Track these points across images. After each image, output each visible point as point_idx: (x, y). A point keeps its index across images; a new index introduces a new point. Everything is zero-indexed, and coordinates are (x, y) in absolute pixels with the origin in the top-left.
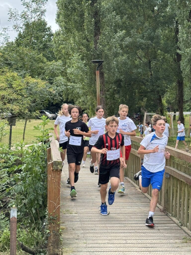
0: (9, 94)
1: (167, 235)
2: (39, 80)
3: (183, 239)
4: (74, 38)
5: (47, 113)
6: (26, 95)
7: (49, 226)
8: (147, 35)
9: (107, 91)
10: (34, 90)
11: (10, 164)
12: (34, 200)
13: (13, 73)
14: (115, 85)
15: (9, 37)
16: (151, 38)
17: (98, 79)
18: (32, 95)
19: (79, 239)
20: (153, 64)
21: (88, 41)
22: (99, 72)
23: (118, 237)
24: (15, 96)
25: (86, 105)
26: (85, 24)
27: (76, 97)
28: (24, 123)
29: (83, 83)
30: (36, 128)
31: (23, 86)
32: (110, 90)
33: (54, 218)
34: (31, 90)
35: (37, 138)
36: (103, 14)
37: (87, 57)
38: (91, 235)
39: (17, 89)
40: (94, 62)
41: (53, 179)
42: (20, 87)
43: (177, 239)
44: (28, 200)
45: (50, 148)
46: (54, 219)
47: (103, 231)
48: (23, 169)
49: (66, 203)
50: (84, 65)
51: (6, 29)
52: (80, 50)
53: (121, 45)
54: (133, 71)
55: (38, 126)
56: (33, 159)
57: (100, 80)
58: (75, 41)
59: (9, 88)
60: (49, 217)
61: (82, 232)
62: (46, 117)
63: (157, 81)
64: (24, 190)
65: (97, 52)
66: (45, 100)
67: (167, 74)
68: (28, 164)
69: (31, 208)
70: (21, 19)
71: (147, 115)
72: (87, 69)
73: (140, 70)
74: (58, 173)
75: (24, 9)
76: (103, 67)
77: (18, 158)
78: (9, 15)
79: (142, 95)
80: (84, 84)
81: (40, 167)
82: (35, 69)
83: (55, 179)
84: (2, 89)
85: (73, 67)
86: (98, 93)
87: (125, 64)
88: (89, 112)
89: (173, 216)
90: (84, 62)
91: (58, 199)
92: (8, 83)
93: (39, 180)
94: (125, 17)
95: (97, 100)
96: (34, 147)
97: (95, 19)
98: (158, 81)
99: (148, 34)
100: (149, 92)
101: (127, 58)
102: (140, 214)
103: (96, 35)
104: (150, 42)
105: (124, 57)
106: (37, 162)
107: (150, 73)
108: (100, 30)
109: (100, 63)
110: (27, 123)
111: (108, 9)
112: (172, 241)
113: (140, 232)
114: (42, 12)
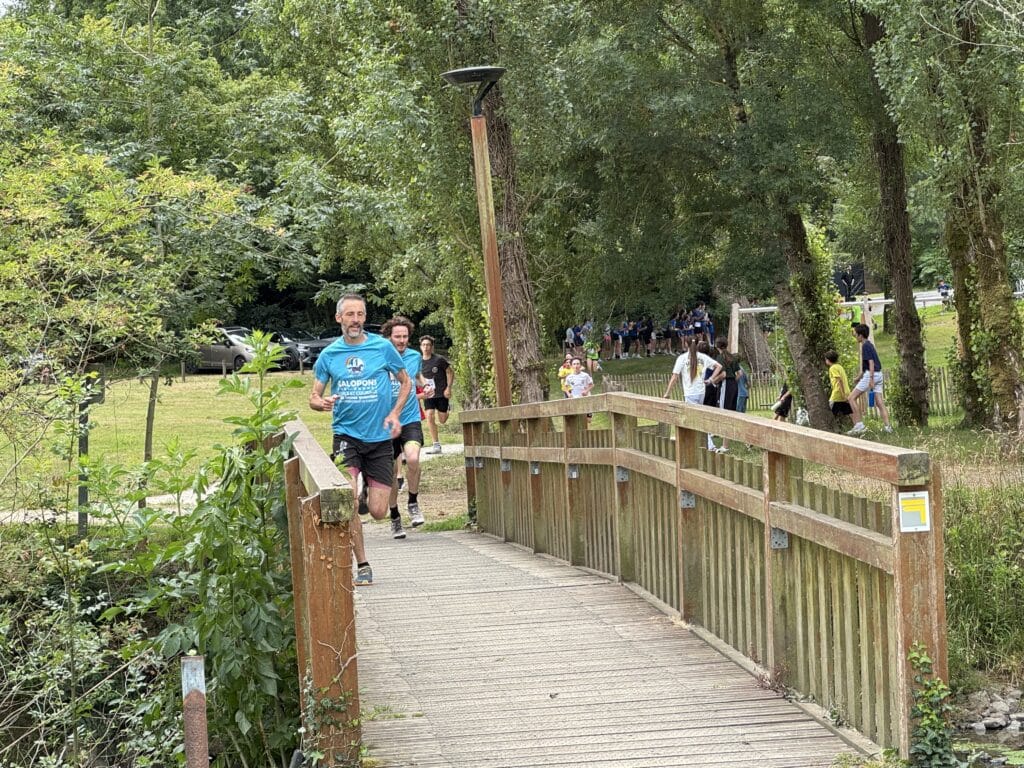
0: (76, 253)
2: (208, 182)
6: (152, 252)
7: (320, 736)
9: (532, 210)
10: (186, 228)
12: (244, 680)
14: (568, 180)
17: (482, 155)
18: (177, 252)
20: (747, 65)
22: (483, 120)
25: (431, 285)
27: (379, 248)
28: (144, 396)
29: (414, 179)
31: (133, 212)
32: (548, 203)
33: (337, 706)
34: (169, 227)
37: (423, 52)
39: (107, 231)
40: (459, 78)
41: (323, 557)
42: (119, 217)
44: (218, 679)
45: (298, 459)
46: (339, 710)
52: (387, 22)
54: (654, 107)
56: (228, 508)
57: (491, 157)
59: (67, 226)
60: (319, 703)
63: (770, 146)
64: (200, 639)
65: (469, 26)
66: (237, 274)
67: (818, 107)
68: (212, 531)
69: (232, 713)
71: (742, 316)
72: (427, 114)
73: (684, 99)
74: (342, 535)
76: (503, 96)
79: (706, 218)
80: (420, 184)
82: (180, 129)
83: (330, 559)
86: (489, 220)
87: (610, 71)
88: (450, 319)
89: (810, 697)
90: (414, 84)
91: (346, 633)
92: (61, 204)
93: (258, 594)
95: (485, 258)
96: (231, 460)
98: (777, 146)
100: (734, 202)
101: (617, 43)
105: (601, 41)
107: (735, 111)
109: (488, 81)
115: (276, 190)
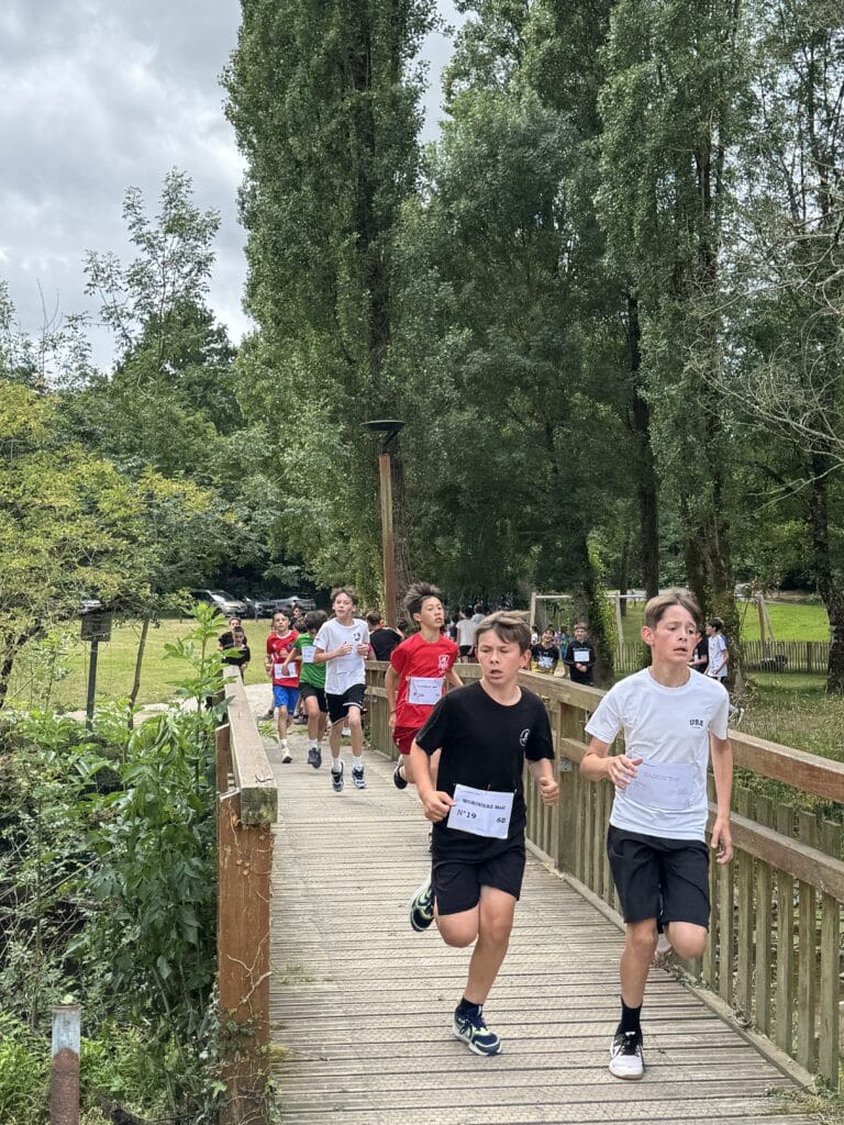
0: (87, 533)
1: (700, 1076)
2: (190, 486)
3: (769, 1095)
4: (305, 351)
5: (216, 597)
6: (145, 535)
7: (223, 1063)
8: (541, 344)
9: (415, 524)
10: (173, 520)
11: (76, 789)
12: (167, 927)
13: (98, 462)
15: (89, 345)
16: (551, 353)
17: (386, 482)
18: (166, 537)
19: (348, 1104)
20: (558, 436)
21: (351, 362)
22: (388, 458)
23: (506, 1093)
24: (107, 540)
25: (342, 570)
26: (340, 307)
27: (310, 545)
28: (139, 631)
29: (337, 498)
30: (175, 651)
31: (133, 506)
32: (425, 520)
33: (244, 1030)
34: (161, 519)
35: (179, 688)
36: (397, 275)
37: (347, 411)
38: (395, 1083)
39: (113, 518)
40: (373, 427)
41: (239, 862)
42: (125, 511)
43: (743, 1097)
44: (142, 929)
45: (228, 728)
46: (246, 1035)
47: (443, 1062)
48: (125, 809)
49: (289, 935)
50: (342, 440)
51: (77, 319)
53: (457, 376)
54: (497, 459)
55: (180, 643)
56: (161, 768)
58: (306, 359)
59: (84, 513)
60: (224, 1027)
61: (355, 1072)
62: (213, 609)
63: (573, 490)
64: (128, 888)
65: (380, 396)
66: (209, 555)
67: (606, 466)
68: (144, 789)
69: (154, 957)
70: (128, 286)
71: (538, 601)
72: (347, 450)
73: (518, 455)
74: (262, 838)
75: (141, 254)
76: (401, 444)
77: (107, 763)
78: (89, 272)
79: (526, 537)
80: (341, 501)
81: (190, 798)
82: (175, 451)
83: (248, 864)
84: (62, 516)
85: (302, 445)
87: (471, 434)
89: (704, 982)
90: (342, 428)
91: (259, 948)
92: (81, 497)
93: (184, 848)
94: (469, 286)
95: (384, 553)
96: (166, 724)
97: (372, 290)
98: (578, 490)
99: (542, 339)
100: (547, 527)
101: (476, 416)
102: (575, 977)
103: (376, 341)
104: (551, 364)
105: (466, 413)
106: (177, 778)
107: (552, 466)
108: (388, 326)
109: (393, 429)
110: (149, 629)
111: (416, 259)
112: (724, 1105)
113: (590, 1064)
114: (200, 263)
115: (241, 497)
